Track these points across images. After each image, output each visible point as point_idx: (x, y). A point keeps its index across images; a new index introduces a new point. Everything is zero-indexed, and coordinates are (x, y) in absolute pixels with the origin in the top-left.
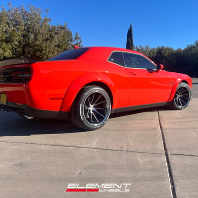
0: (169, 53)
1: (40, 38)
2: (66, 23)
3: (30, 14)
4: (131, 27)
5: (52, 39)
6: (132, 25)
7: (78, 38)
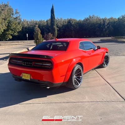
0: (75, 23)
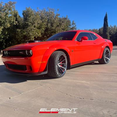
1: (55, 25)
2: (67, 16)
3: (49, 13)
4: (106, 15)
5: (60, 25)
6: (107, 13)
7: (74, 24)
